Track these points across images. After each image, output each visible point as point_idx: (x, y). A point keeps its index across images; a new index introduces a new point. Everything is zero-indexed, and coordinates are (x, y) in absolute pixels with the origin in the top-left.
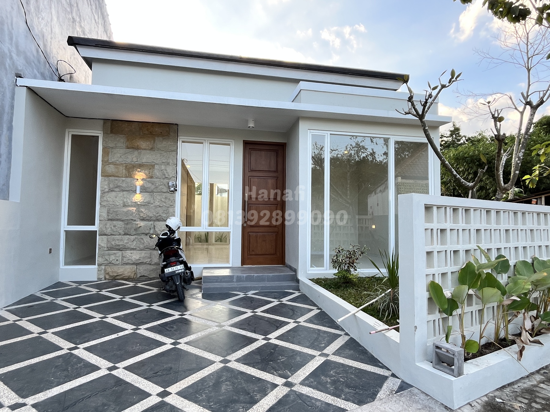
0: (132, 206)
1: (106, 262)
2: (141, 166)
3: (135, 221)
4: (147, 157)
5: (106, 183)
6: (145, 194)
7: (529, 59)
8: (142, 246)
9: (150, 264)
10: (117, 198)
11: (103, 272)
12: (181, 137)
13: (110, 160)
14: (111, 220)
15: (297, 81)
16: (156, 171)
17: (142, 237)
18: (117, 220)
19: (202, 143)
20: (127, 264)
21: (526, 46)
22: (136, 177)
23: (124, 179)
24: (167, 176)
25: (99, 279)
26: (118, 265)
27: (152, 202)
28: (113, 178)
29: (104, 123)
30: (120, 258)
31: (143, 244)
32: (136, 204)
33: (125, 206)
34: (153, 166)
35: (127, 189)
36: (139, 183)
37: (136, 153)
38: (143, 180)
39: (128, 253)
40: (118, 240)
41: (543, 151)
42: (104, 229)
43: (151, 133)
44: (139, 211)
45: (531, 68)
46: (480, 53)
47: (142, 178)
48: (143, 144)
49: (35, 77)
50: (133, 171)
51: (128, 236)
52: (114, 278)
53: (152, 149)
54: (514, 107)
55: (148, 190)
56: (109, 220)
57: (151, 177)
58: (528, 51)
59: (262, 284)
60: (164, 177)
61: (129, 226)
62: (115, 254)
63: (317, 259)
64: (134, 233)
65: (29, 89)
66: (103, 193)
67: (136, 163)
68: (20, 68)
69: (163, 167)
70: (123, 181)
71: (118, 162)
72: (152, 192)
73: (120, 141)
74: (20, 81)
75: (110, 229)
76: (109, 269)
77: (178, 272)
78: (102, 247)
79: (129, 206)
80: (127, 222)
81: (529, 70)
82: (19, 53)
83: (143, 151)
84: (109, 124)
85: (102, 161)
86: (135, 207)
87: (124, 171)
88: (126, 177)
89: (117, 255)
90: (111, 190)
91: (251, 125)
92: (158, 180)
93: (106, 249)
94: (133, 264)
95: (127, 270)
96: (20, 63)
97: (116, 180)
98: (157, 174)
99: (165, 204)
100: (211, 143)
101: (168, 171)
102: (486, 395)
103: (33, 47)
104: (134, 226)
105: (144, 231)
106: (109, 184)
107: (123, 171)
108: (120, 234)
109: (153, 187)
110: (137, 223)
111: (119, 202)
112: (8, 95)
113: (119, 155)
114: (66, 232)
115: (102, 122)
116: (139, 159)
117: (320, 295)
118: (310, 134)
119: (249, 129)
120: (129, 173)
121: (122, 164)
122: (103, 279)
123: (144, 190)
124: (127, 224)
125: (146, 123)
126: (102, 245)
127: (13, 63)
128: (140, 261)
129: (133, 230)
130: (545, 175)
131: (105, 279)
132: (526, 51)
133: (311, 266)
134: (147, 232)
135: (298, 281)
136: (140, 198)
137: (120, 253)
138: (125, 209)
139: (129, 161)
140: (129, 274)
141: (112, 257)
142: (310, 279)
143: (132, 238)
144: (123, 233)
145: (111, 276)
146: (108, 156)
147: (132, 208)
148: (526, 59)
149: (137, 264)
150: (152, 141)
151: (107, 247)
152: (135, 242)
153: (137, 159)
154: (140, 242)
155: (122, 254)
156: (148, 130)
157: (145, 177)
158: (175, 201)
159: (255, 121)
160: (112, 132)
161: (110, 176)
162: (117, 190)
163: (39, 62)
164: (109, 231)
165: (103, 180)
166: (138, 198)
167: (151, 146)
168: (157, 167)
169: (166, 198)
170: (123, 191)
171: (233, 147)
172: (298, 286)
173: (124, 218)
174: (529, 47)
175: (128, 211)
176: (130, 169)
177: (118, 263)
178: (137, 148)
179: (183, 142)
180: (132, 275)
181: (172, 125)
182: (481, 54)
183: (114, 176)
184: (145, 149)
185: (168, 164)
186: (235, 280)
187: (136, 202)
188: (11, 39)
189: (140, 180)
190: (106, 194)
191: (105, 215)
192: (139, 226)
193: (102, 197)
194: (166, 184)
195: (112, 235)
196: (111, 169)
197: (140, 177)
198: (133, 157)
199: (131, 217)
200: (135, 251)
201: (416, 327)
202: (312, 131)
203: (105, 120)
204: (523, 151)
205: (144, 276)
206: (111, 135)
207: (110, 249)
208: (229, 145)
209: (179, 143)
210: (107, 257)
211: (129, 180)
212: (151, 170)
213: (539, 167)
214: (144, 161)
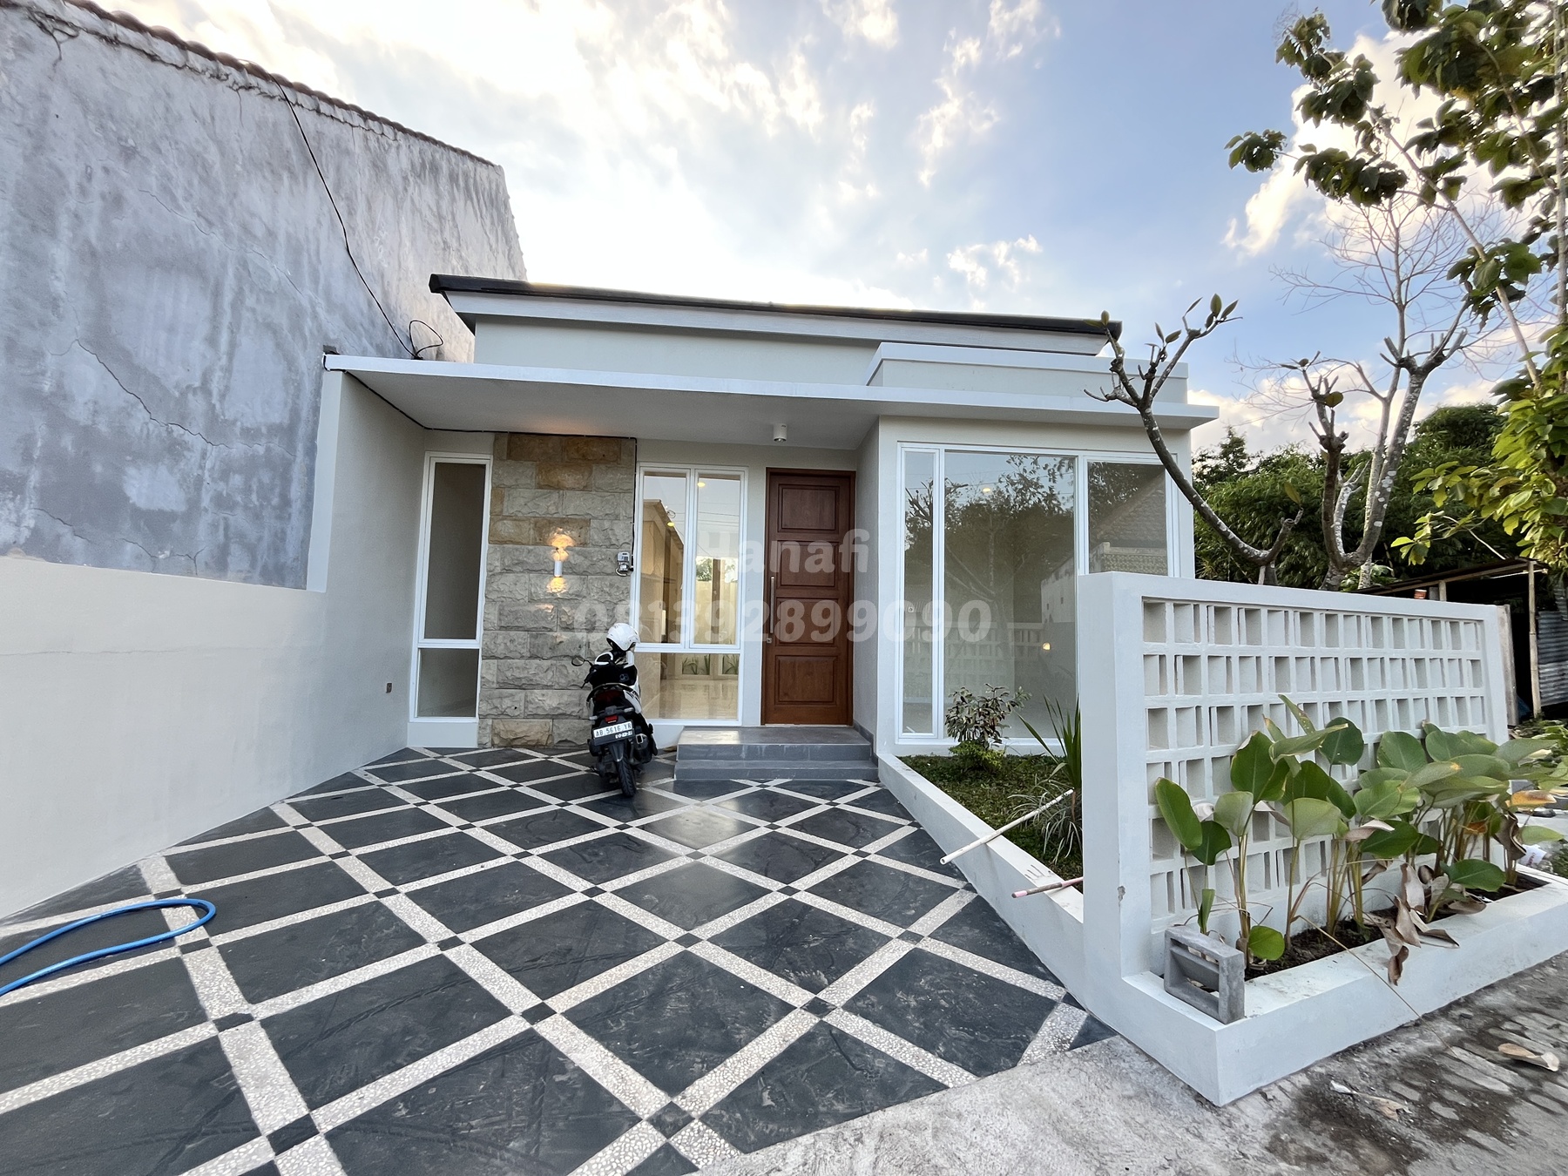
0: (545, 601)
1: (494, 711)
2: (564, 523)
3: (551, 630)
4: (575, 504)
5: (498, 556)
6: (572, 576)
7: (1400, 283)
8: (563, 681)
9: (580, 718)
10: (516, 586)
11: (488, 731)
12: (642, 464)
13: (505, 510)
14: (506, 628)
15: (873, 344)
16: (592, 532)
17: (563, 663)
18: (518, 628)
19: (683, 475)
20: (535, 716)
21: (1393, 255)
22: (555, 544)
23: (531, 547)
24: (614, 542)
25: (482, 745)
26: (516, 717)
27: (584, 593)
28: (511, 546)
29: (496, 439)
30: (522, 704)
31: (566, 676)
32: (553, 598)
33: (532, 601)
34: (587, 522)
35: (537, 568)
36: (560, 556)
37: (555, 495)
38: (567, 549)
39: (537, 695)
40: (518, 668)
41: (1439, 482)
42: (492, 647)
43: (583, 456)
44: (558, 612)
45: (1407, 303)
46: (1285, 276)
47: (565, 545)
48: (568, 479)
49: (364, 353)
50: (549, 532)
51: (537, 661)
52: (510, 744)
53: (585, 489)
54: (1368, 389)
55: (577, 569)
56: (501, 628)
57: (584, 544)
58: (1398, 267)
59: (799, 765)
60: (608, 544)
61: (540, 641)
62: (512, 695)
63: (916, 714)
64: (549, 655)
65: (347, 374)
66: (492, 575)
67: (555, 516)
68: (332, 336)
69: (607, 524)
70: (529, 552)
71: (520, 515)
72: (585, 573)
73: (526, 474)
74: (332, 361)
75: (502, 646)
76: (500, 727)
77: (620, 736)
78: (489, 681)
79: (540, 601)
80: (537, 632)
81: (1401, 308)
82: (331, 306)
83: (569, 493)
84: (505, 440)
85: (491, 513)
86: (551, 603)
87: (532, 532)
88: (536, 544)
89: (517, 698)
90: (507, 570)
91: (780, 436)
92: (597, 549)
93: (495, 686)
94: (546, 716)
95: (535, 729)
96: (334, 328)
97: (517, 550)
98: (596, 537)
99: (609, 598)
100: (702, 476)
101: (617, 531)
102: (1305, 1070)
103: (362, 298)
104: (550, 641)
105: (568, 652)
106: (502, 559)
107: (529, 532)
108: (522, 657)
109: (587, 563)
110: (555, 634)
111: (521, 593)
112: (308, 387)
113: (522, 501)
114: (424, 652)
115: (491, 437)
116: (560, 510)
117: (918, 795)
118: (901, 452)
119: (775, 444)
120: (541, 535)
121: (528, 519)
122: (489, 745)
123: (568, 569)
124: (536, 637)
125: (575, 438)
126: (489, 677)
127: (320, 328)
128: (560, 711)
129: (546, 649)
130: (1446, 536)
131: (493, 745)
132: (1394, 268)
133: (905, 730)
134: (575, 653)
135: (875, 760)
136: (562, 586)
137: (520, 694)
138: (533, 608)
139: (541, 512)
140: (538, 736)
141: (507, 703)
142: (900, 758)
143: (546, 663)
144: (528, 655)
145: (503, 740)
146: (502, 503)
147: (546, 606)
148: (1394, 284)
149: (553, 717)
150: (586, 473)
151: (498, 683)
152: (550, 673)
153: (557, 509)
154: (561, 672)
155: (526, 696)
156: (578, 452)
157: (571, 544)
158: (628, 592)
159: (789, 428)
160: (509, 456)
161: (506, 543)
162: (518, 568)
163: (373, 323)
164: (500, 651)
165: (491, 551)
166: (557, 584)
167: (584, 484)
168: (594, 524)
169: (611, 586)
170: (530, 571)
171: (746, 482)
172: (876, 773)
173: (531, 625)
174: (1402, 257)
175: (537, 611)
176: (543, 528)
177: (517, 713)
178: (558, 487)
179: (648, 474)
180: (545, 738)
181: (624, 441)
182: (1289, 279)
183: (512, 542)
184: (573, 489)
185: (617, 517)
186: (743, 755)
187: (553, 594)
188: (316, 281)
189: (561, 550)
190: (498, 577)
191: (494, 618)
192: (558, 641)
193: (488, 583)
194: (612, 559)
195: (506, 657)
196: (507, 528)
197: (562, 542)
198: (548, 505)
199: (543, 624)
200: (550, 692)
201: (1122, 890)
202: (905, 444)
203: (498, 434)
204: (1393, 473)
205: (566, 741)
206: (509, 462)
207: (504, 685)
208: (737, 478)
209: (640, 477)
210: (497, 702)
211: (540, 549)
212: (583, 530)
213: (1432, 519)
214: (570, 511)
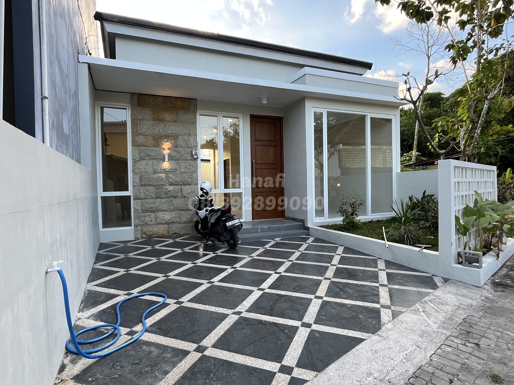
0: (161, 173)
1: (142, 223)
2: (167, 137)
3: (165, 186)
4: (172, 129)
5: (137, 152)
6: (172, 161)
7: (429, 48)
8: (172, 208)
9: (180, 223)
10: (147, 166)
11: (139, 232)
12: (199, 111)
13: (139, 131)
14: (144, 185)
16: (179, 141)
17: (171, 200)
18: (149, 185)
19: (216, 116)
20: (160, 224)
22: (163, 147)
23: (152, 148)
24: (190, 146)
25: (136, 239)
26: (152, 225)
27: (178, 169)
28: (143, 147)
29: (132, 97)
30: (154, 219)
31: (173, 205)
32: (165, 171)
33: (155, 172)
34: (177, 137)
35: (156, 157)
36: (166, 152)
37: (162, 125)
38: (169, 149)
39: (160, 214)
40: (151, 203)
41: (440, 123)
42: (138, 194)
43: (174, 106)
44: (168, 177)
47: (168, 147)
48: (168, 116)
50: (161, 141)
51: (159, 200)
52: (150, 237)
53: (175, 121)
55: (174, 158)
56: (142, 185)
57: (176, 147)
60: (187, 147)
61: (160, 191)
62: (149, 215)
64: (165, 196)
65: (89, 65)
66: (135, 161)
67: (162, 134)
69: (186, 138)
70: (152, 150)
71: (146, 133)
72: (178, 160)
73: (147, 114)
75: (143, 194)
76: (145, 229)
77: (236, 224)
78: (138, 210)
79: (159, 173)
80: (158, 187)
81: (429, 58)
83: (168, 123)
84: (136, 97)
85: (132, 132)
86: (163, 173)
87: (152, 141)
88: (154, 146)
89: (151, 217)
90: (142, 159)
91: (265, 102)
92: (182, 149)
93: (141, 212)
94: (165, 224)
95: (161, 229)
97: (146, 149)
98: (182, 143)
99: (189, 171)
100: (223, 117)
101: (191, 141)
104: (164, 190)
105: (173, 195)
106: (140, 153)
108: (152, 198)
109: (179, 155)
111: (150, 170)
113: (147, 127)
114: (103, 198)
115: (129, 96)
116: (164, 131)
118: (313, 111)
119: (262, 105)
120: (157, 142)
121: (150, 135)
122: (140, 238)
123: (171, 158)
124: (158, 189)
125: (169, 98)
126: (137, 208)
128: (172, 221)
129: (163, 194)
131: (142, 238)
132: (427, 42)
133: (316, 217)
134: (176, 195)
135: (308, 229)
136: (168, 166)
137: (153, 215)
138: (156, 176)
139: (156, 132)
140: (163, 232)
141: (147, 219)
142: (319, 226)
143: (163, 200)
144: (155, 197)
145: (147, 235)
146: (137, 127)
147: (162, 175)
148: (427, 48)
149: (168, 224)
150: (176, 115)
151: (142, 210)
152: (166, 205)
154: (170, 204)
155: (156, 215)
156: (171, 104)
157: (170, 147)
158: (197, 168)
159: (268, 99)
160: (139, 105)
161: (140, 146)
162: (147, 158)
165: (134, 150)
166: (166, 165)
167: (175, 119)
168: (180, 137)
169: (190, 165)
170: (153, 159)
171: (242, 120)
172: (309, 233)
173: (156, 184)
174: (429, 38)
175: (158, 177)
176: (158, 140)
177: (152, 223)
178: (162, 120)
179: (200, 115)
180: (166, 233)
181: (192, 100)
182: (395, 42)
184: (169, 121)
185: (190, 135)
187: (164, 169)
189: (166, 149)
190: (138, 162)
191: (138, 181)
192: (169, 190)
193: (134, 165)
194: (189, 153)
195: (145, 199)
196: (141, 139)
197: (166, 146)
198: (160, 129)
199: (161, 183)
200: (166, 213)
201: (452, 243)
202: (315, 108)
203: (132, 94)
205: (176, 233)
206: (138, 108)
207: (145, 211)
208: (238, 118)
209: (198, 116)
210: (143, 219)
211: (157, 149)
212: (176, 140)
213: (439, 136)
214: (170, 132)
